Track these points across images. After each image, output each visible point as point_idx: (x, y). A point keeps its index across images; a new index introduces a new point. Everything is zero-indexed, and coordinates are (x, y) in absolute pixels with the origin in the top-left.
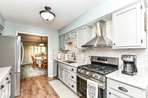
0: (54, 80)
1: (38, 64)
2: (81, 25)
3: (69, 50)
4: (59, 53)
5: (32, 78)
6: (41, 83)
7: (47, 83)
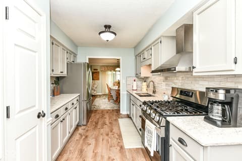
0: (126, 118)
1: (112, 95)
2: (155, 39)
3: (149, 77)
4: (135, 80)
5: (103, 111)
6: (110, 118)
7: (116, 120)
